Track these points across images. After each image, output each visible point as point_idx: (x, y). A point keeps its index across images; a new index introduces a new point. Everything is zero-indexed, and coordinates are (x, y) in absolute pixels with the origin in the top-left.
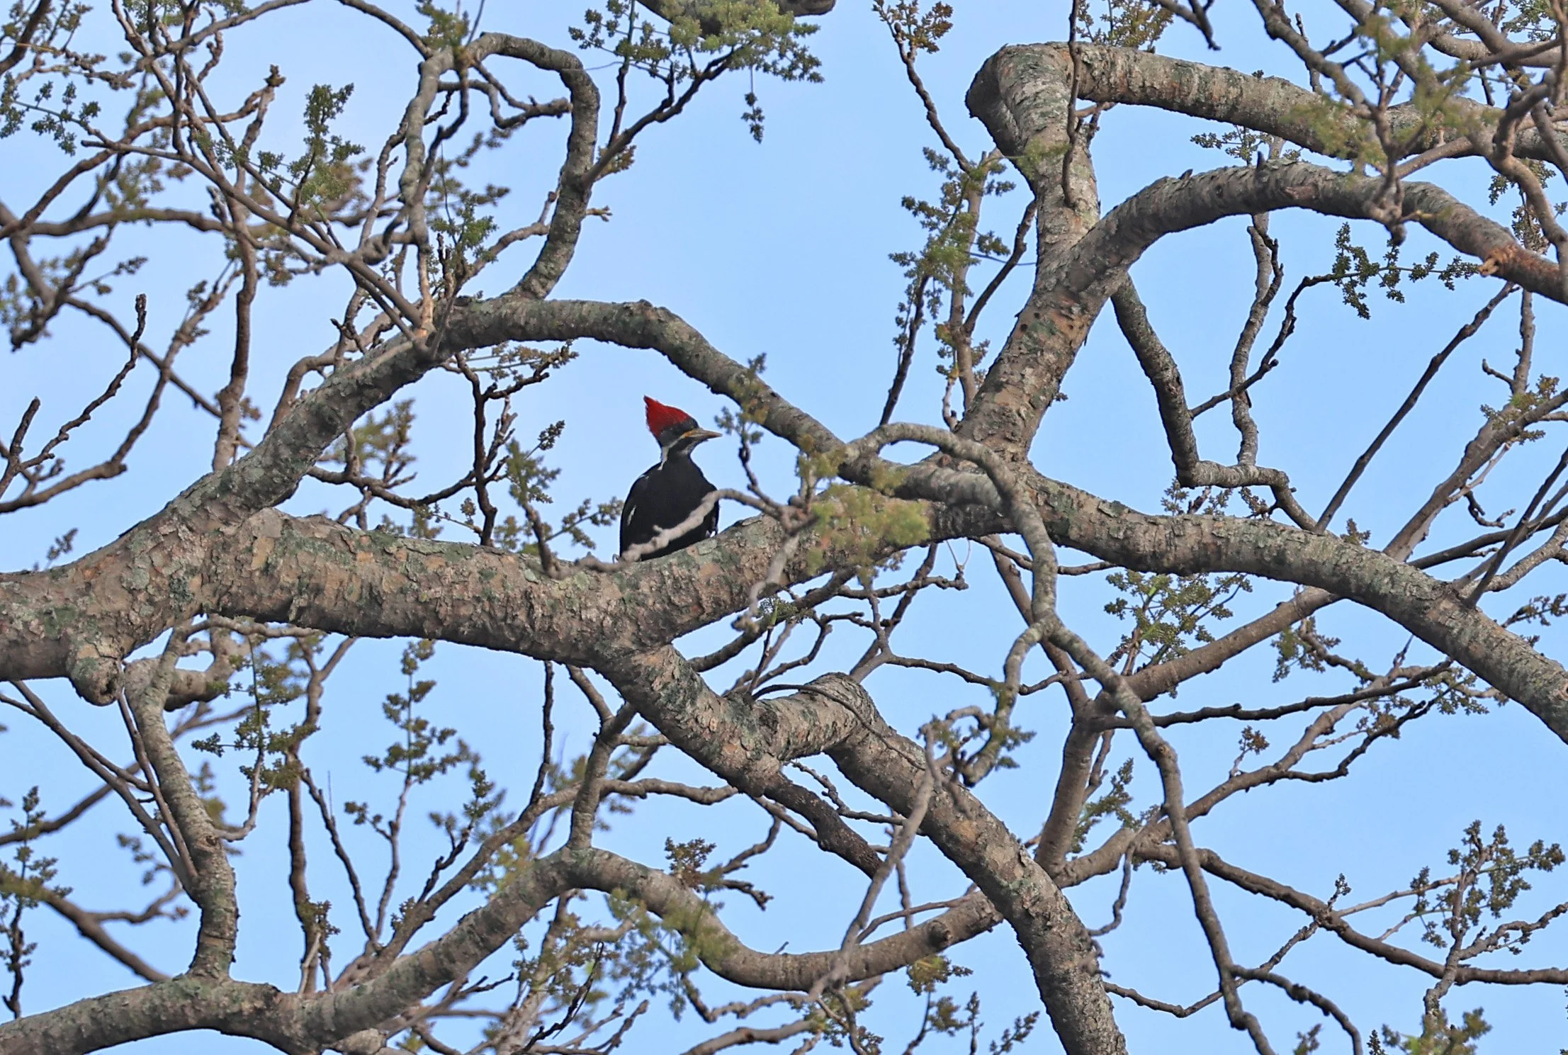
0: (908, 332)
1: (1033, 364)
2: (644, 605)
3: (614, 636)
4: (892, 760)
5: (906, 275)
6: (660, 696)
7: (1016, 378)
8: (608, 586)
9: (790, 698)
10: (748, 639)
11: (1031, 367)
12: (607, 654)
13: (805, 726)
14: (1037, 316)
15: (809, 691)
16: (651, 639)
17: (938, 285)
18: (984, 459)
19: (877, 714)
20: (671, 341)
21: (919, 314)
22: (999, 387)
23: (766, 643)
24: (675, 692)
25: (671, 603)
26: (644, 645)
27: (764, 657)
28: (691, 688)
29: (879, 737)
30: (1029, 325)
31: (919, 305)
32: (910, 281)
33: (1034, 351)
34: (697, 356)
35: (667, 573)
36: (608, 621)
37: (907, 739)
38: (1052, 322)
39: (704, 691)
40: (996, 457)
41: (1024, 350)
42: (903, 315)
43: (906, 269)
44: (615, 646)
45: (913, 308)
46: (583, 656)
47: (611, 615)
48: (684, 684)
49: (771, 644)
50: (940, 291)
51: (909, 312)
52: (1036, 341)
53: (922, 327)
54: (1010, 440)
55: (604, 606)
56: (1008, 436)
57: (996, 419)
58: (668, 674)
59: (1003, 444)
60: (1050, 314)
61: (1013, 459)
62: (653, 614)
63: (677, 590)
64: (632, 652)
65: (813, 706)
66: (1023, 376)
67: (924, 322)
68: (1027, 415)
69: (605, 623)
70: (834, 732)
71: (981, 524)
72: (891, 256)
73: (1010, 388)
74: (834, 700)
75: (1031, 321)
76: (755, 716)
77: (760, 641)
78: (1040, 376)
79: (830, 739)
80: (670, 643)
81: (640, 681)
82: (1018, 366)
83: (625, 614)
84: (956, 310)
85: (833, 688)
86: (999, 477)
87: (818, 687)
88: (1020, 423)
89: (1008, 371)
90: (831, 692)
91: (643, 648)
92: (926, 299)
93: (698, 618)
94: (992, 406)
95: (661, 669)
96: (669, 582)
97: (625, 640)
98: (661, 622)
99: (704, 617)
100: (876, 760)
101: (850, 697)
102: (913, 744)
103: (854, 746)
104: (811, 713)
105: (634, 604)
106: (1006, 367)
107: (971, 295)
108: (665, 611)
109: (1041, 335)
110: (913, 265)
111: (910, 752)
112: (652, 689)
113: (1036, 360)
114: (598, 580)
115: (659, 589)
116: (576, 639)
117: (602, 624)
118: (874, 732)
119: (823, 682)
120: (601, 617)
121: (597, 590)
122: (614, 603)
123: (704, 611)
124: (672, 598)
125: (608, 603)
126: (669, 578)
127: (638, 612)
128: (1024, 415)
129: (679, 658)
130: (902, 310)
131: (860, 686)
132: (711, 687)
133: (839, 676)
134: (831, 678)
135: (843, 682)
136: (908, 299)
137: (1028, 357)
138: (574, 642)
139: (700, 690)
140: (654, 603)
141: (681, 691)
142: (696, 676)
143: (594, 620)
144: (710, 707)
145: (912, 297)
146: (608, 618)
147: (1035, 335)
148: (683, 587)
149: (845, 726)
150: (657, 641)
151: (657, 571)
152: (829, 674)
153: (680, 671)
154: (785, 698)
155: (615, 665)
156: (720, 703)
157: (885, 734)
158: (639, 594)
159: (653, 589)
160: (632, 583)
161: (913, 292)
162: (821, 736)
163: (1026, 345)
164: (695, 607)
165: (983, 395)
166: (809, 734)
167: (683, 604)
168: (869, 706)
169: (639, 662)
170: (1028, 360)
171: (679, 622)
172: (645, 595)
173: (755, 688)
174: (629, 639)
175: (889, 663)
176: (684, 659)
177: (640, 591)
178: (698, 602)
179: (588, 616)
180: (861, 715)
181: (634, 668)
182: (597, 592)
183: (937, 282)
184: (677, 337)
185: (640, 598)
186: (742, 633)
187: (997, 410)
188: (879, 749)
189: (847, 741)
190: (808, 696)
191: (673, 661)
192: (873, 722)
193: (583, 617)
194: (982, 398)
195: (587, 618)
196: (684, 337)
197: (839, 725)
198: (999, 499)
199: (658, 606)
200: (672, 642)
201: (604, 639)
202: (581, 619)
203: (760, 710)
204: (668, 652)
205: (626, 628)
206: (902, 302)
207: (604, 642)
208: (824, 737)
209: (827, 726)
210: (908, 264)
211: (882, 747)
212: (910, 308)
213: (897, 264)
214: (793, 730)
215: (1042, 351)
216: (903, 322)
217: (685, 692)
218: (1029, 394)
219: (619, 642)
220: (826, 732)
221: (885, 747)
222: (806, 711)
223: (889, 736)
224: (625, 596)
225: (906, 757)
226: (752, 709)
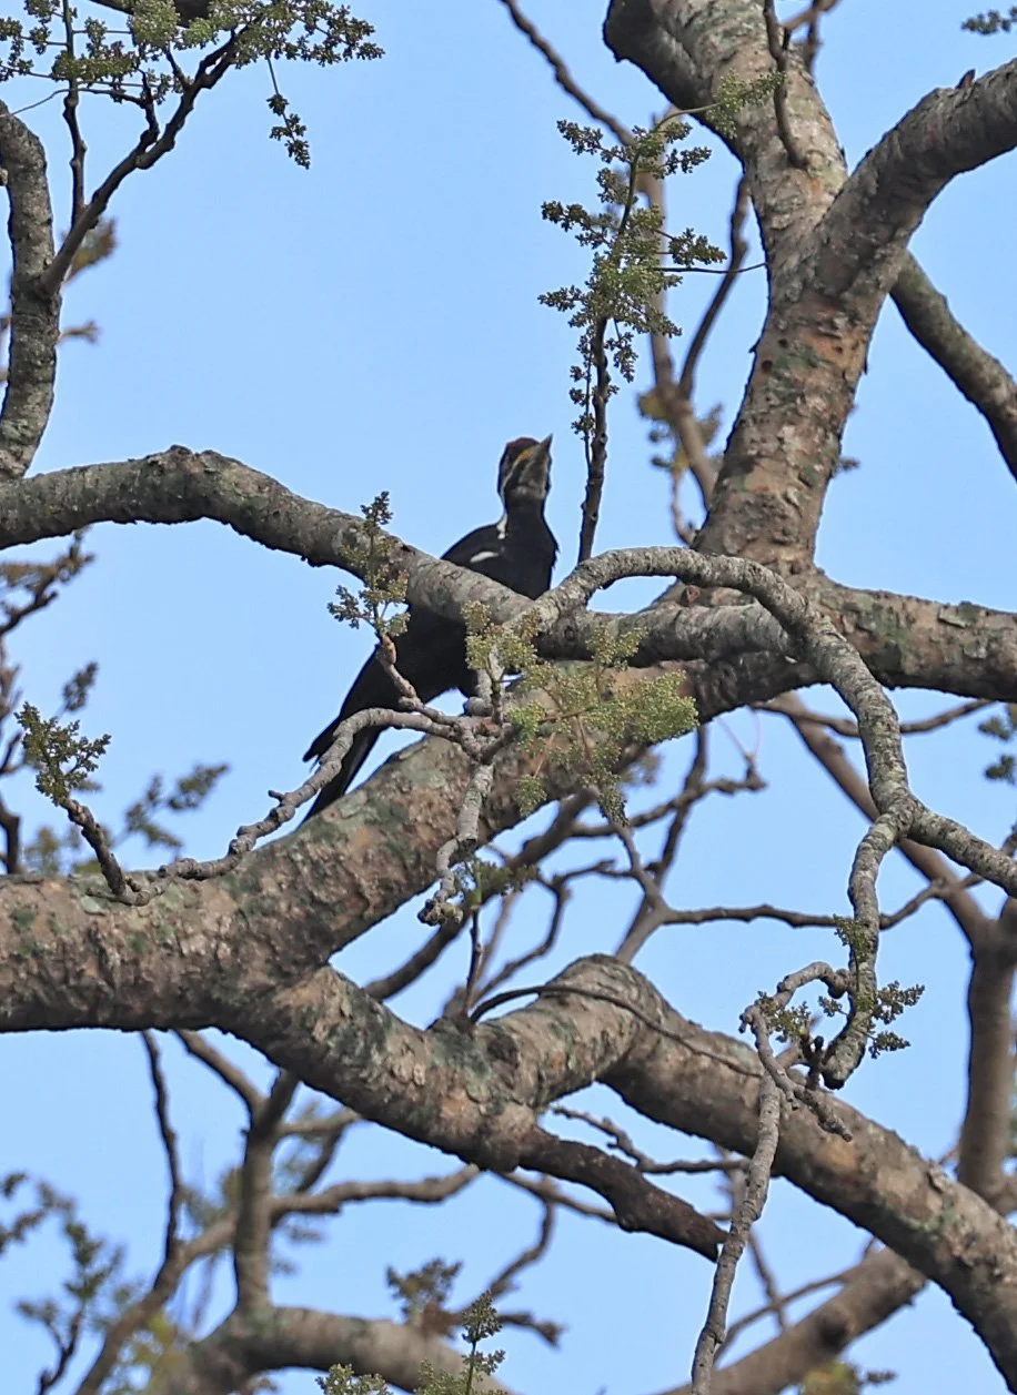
0: (592, 410)
1: (794, 418)
2: (274, 913)
3: (239, 971)
4: (704, 1071)
5: (572, 324)
6: (328, 1048)
7: (772, 446)
8: (213, 896)
9: (528, 1009)
10: (446, 935)
11: (791, 423)
12: (233, 1001)
13: (560, 1047)
14: (783, 343)
15: (554, 992)
16: (295, 963)
17: (624, 328)
18: (750, 580)
19: (666, 1006)
20: (232, 499)
21: (604, 379)
22: (748, 465)
23: (474, 933)
24: (350, 1038)
25: (315, 901)
26: (287, 975)
27: (475, 954)
28: (372, 1026)
29: (677, 1039)
30: (774, 361)
31: (602, 365)
32: (583, 330)
33: (792, 398)
34: (277, 513)
35: (299, 857)
36: (225, 950)
37: (720, 1036)
38: (809, 348)
39: (394, 1025)
40: (767, 572)
41: (775, 401)
42: (581, 385)
43: (570, 314)
44: (244, 985)
45: (594, 370)
46: (194, 1011)
47: (227, 940)
48: (361, 1021)
50: (629, 336)
51: (589, 381)
52: (790, 383)
53: (612, 398)
54: (782, 543)
55: (214, 928)
56: (778, 536)
57: (753, 515)
58: (332, 1011)
59: (773, 551)
60: (803, 337)
61: (792, 572)
62: (293, 926)
63: (321, 879)
64: (271, 989)
65: (565, 1015)
66: (781, 440)
67: (615, 389)
68: (801, 498)
69: (220, 954)
70: (608, 1047)
71: (765, 681)
72: (542, 298)
73: (764, 462)
74: (598, 997)
75: (776, 353)
76: (480, 1049)
77: (466, 935)
78: (806, 435)
79: (602, 1059)
80: (326, 964)
81: (292, 1031)
82: (769, 429)
83: (249, 933)
84: (661, 364)
85: (592, 980)
86: (779, 603)
87: (568, 983)
88: (791, 512)
89: (757, 436)
90: (588, 987)
91: (288, 980)
92: (609, 354)
93: (361, 917)
94: (743, 497)
95: (322, 1006)
96: (306, 870)
97: (257, 974)
98: (306, 935)
99: (370, 912)
100: (679, 1077)
101: (620, 988)
102: (731, 1040)
103: (641, 1062)
104: (564, 1025)
105: (258, 916)
106: (752, 432)
107: (678, 332)
108: (308, 915)
109: (796, 372)
110: (579, 306)
111: (729, 1053)
112: (313, 1039)
113: (795, 411)
114: (195, 891)
115: (293, 885)
116: (180, 988)
117: (216, 956)
118: (667, 1035)
119: (574, 974)
120: (213, 945)
121: (198, 905)
122: (227, 921)
123: (368, 904)
124: (316, 894)
125: (219, 922)
126: (304, 863)
127: (268, 926)
128: (795, 500)
129: (345, 984)
130: (577, 378)
131: (631, 969)
132: (404, 1019)
133: (597, 959)
134: (584, 966)
135: (605, 969)
136: (583, 360)
137: (782, 410)
138: (179, 992)
139: (388, 1025)
140: (289, 908)
141: (360, 1034)
142: (378, 1006)
143: (203, 952)
144: (408, 1048)
145: (588, 355)
146: (224, 945)
147: (787, 374)
148: (329, 872)
149: (621, 1034)
150: (306, 964)
151: (284, 857)
152: (579, 960)
153: (351, 1003)
154: (520, 1010)
155: (249, 1014)
156: (422, 1040)
157: (686, 1033)
158: (263, 898)
159: (284, 886)
160: (250, 883)
161: (589, 347)
162: (588, 1058)
163: (776, 392)
164: (354, 900)
165: (725, 482)
166: (568, 1058)
167: (334, 899)
168: (652, 996)
169: (284, 1003)
170: (785, 414)
171: (333, 927)
172: (273, 898)
173: (472, 1006)
174: (262, 971)
175: (668, 923)
176: (353, 984)
177: (264, 893)
178: (357, 892)
179: (193, 948)
180: (643, 1013)
181: (280, 1012)
182: (197, 908)
183: (621, 324)
184: (239, 491)
185: (267, 903)
186: (438, 926)
187: (752, 502)
188: (682, 1058)
189: (630, 1058)
190: (554, 1001)
191: (337, 991)
192: (663, 1020)
193: (185, 951)
194: (725, 488)
195: (190, 951)
196: (250, 489)
197: (612, 1035)
198: (786, 635)
199: (296, 910)
200: (330, 961)
201: (223, 979)
202: (182, 955)
203: (486, 1037)
204: (326, 977)
205: (254, 954)
206: (575, 365)
207: (225, 983)
208: (593, 1057)
209: (594, 1040)
210: (572, 306)
211: (684, 1054)
212: (588, 372)
213: (555, 308)
214: (543, 1057)
215: (802, 396)
216: (581, 396)
217: (365, 1034)
218: (796, 467)
219: (249, 977)
220: (594, 1050)
221: (689, 1053)
222: (557, 1023)
223: (692, 1036)
224: (242, 906)
225: (726, 1063)
226: (472, 1038)
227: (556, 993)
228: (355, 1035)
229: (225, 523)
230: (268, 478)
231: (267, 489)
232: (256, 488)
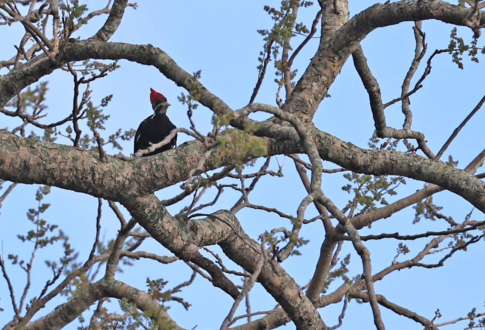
0: (263, 64)
1: (317, 81)
2: (143, 176)
3: (129, 189)
4: (246, 249)
5: (264, 40)
6: (148, 216)
7: (309, 86)
8: (128, 167)
9: (204, 220)
10: (187, 193)
11: (316, 82)
12: (126, 196)
13: (210, 232)
14: (319, 60)
15: (212, 217)
16: (145, 191)
17: (278, 45)
18: (293, 121)
19: (241, 228)
20: (161, 62)
21: (269, 57)
22: (301, 90)
23: (195, 195)
24: (154, 214)
25: (154, 175)
26: (142, 193)
27: (194, 201)
28: (161, 213)
29: (242, 238)
30: (316, 64)
31: (269, 53)
32: (266, 42)
33: (318, 75)
34: (172, 69)
35: (153, 163)
36: (127, 182)
37: (253, 240)
38: (326, 63)
39: (167, 214)
40: (298, 120)
41: (313, 75)
42: (262, 57)
43: (264, 37)
44: (129, 193)
45: (266, 54)
46: (115, 196)
47: (128, 180)
48: (158, 211)
49: (197, 196)
50: (278, 47)
51: (264, 56)
52: (318, 71)
53: (270, 62)
54: (305, 113)
55: (126, 176)
56: (304, 111)
57: (299, 104)
58: (151, 206)
59: (302, 115)
60: (325, 60)
61: (306, 122)
62: (146, 180)
63: (158, 170)
64: (137, 196)
65: (213, 224)
66: (312, 86)
67: (271, 60)
68: (313, 103)
69: (126, 183)
70: (222, 235)
71: (291, 149)
72: (258, 31)
73: (306, 90)
74: (223, 221)
75: (317, 62)
76: (188, 227)
77: (192, 194)
78: (319, 86)
79: (220, 238)
80: (153, 193)
81: (139, 209)
82: (310, 82)
83: (135, 179)
84: (285, 56)
85: (223, 216)
86: (299, 129)
87: (216, 216)
88: (309, 106)
89: (306, 83)
90: (221, 218)
91: (142, 195)
92: (272, 50)
93: (166, 183)
94: (298, 98)
95: (149, 204)
96: (154, 167)
97: (134, 191)
98: (150, 184)
99: (169, 182)
100: (239, 249)
101: (230, 221)
102: (256, 242)
103: (230, 242)
104: (212, 227)
105: (138, 175)
106: (305, 82)
107: (292, 49)
109: (321, 68)
110: (267, 35)
111: (254, 246)
112: (144, 212)
113: (318, 79)
114: (123, 164)
115: (150, 170)
117: (124, 183)
118: (239, 236)
119: (219, 214)
120: (124, 180)
121: (123, 168)
122: (130, 175)
123: (168, 180)
125: (127, 174)
126: (154, 165)
127: (140, 179)
128: (311, 103)
129: (157, 200)
130: (261, 55)
131: (234, 216)
132: (169, 213)
133: (226, 211)
134: (222, 212)
135: (227, 214)
136: (264, 50)
137: (315, 78)
138: (112, 190)
139: (165, 214)
140: (147, 175)
141: (157, 214)
142: (164, 208)
143: (121, 181)
144: (169, 222)
145: (266, 49)
146: (127, 181)
147: (318, 69)
148: (160, 169)
149: (227, 233)
150: (148, 192)
151: (149, 162)
152: (221, 210)
153: (157, 205)
154: (202, 219)
155: (129, 201)
156: (173, 220)
157: (244, 237)
158: (141, 171)
159: (147, 169)
160: (138, 166)
161: (267, 47)
162: (216, 237)
163: (314, 73)
164: (165, 178)
165: (294, 93)
166: (211, 236)
167: (160, 176)
168: (238, 225)
169: (139, 201)
170: (315, 79)
171: (158, 184)
172: (144, 172)
173: (189, 215)
174: (136, 191)
175: (247, 207)
176: (159, 200)
178: (166, 176)
179: (119, 180)
180: (234, 229)
181: (137, 203)
183: (277, 43)
184: (163, 61)
185: (141, 173)
186: (184, 190)
187: (300, 100)
188: (241, 244)
189: (228, 240)
190: (211, 219)
191: (154, 201)
192: (239, 233)
194: (294, 94)
196: (166, 61)
197: (224, 233)
198: (299, 138)
199: (149, 177)
200: (155, 193)
202: (115, 180)
203: (191, 224)
204: (152, 197)
205: (134, 185)
206: (262, 51)
207: (125, 191)
208: (218, 237)
209: (219, 233)
210: (265, 35)
213: (261, 34)
214: (205, 233)
215: (321, 75)
216: (261, 60)
217: (159, 215)
218: (314, 94)
219: (131, 191)
220: (218, 235)
221: (244, 243)
222: (210, 225)
223: (246, 239)
224: (135, 172)
225: (253, 248)
226: (187, 224)
229: (157, 68)
230: (172, 59)
231: (171, 62)
232: (168, 61)
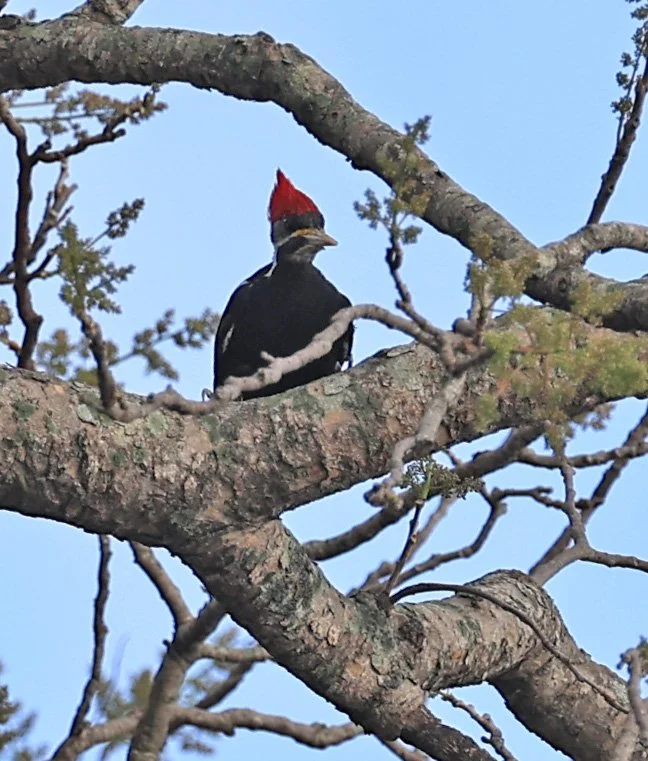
0: (633, 95)
2: (243, 462)
3: (200, 504)
4: (583, 696)
5: (634, 15)
6: (260, 592)
8: (193, 433)
9: (443, 603)
10: (388, 518)
12: (188, 529)
13: (463, 643)
15: (469, 594)
16: (251, 510)
19: (564, 631)
20: (298, 92)
23: (413, 524)
24: (282, 588)
25: (281, 461)
26: (241, 519)
27: (409, 543)
28: (304, 583)
29: (566, 663)
34: (335, 114)
35: (278, 419)
36: (192, 483)
37: (605, 669)
39: (323, 587)
42: (628, 71)
43: (635, 6)
44: (201, 518)
45: (643, 60)
46: (154, 530)
47: (196, 474)
48: (295, 576)
49: (420, 526)
51: (636, 68)
55: (188, 461)
58: (272, 561)
62: (257, 477)
63: (292, 443)
64: (224, 527)
65: (474, 616)
69: (187, 485)
70: (504, 654)
74: (505, 608)
76: (392, 627)
79: (496, 663)
80: (277, 518)
81: (232, 569)
83: (216, 473)
85: (505, 592)
87: (484, 589)
90: (500, 598)
91: (240, 523)
93: (318, 485)
95: (264, 554)
96: (280, 431)
97: (214, 512)
98: (266, 487)
99: (327, 483)
100: (560, 696)
101: (528, 605)
102: (614, 676)
103: (530, 674)
104: (471, 625)
105: (229, 461)
108: (273, 471)
111: (609, 687)
112: (249, 581)
114: (180, 424)
115: (266, 441)
116: (145, 506)
117: (183, 486)
118: (559, 657)
119: (491, 583)
120: (182, 477)
121: (178, 438)
122: (201, 458)
123: (327, 476)
124: (284, 454)
125: (193, 458)
126: (281, 426)
127: (235, 471)
129: (289, 539)
130: (626, 64)
131: (542, 591)
132: (332, 583)
133: (514, 574)
134: (502, 578)
135: (519, 584)
136: (635, 49)
138: (143, 509)
139: (318, 586)
140: (258, 460)
141: (290, 586)
142: (312, 566)
143: (172, 480)
144: (330, 610)
145: (640, 46)
146: (192, 478)
148: (300, 439)
149: (519, 646)
150: (260, 514)
151: (264, 416)
152: (499, 571)
153: (291, 557)
154: (436, 602)
155: (198, 545)
156: (344, 606)
157: (575, 660)
158: (237, 446)
159: (258, 441)
160: (229, 431)
161: (643, 39)
162: (485, 659)
164: (316, 468)
166: (467, 655)
167: (299, 463)
168: (554, 619)
169: (232, 543)
171: (292, 488)
172: (246, 448)
173: (396, 587)
174: (219, 510)
175: (584, 559)
176: (296, 541)
177: (239, 442)
178: (320, 462)
179: (164, 474)
180: (543, 632)
181: (226, 550)
182: (178, 440)
184: (307, 86)
185: (239, 452)
186: (379, 509)
188: (566, 680)
189: (521, 668)
190: (468, 602)
191: (281, 544)
192: (558, 644)
193: (157, 475)
195: (162, 476)
196: (317, 87)
197: (510, 644)
199: (263, 464)
200: (281, 517)
201: (185, 508)
202: (154, 477)
203: (400, 618)
204: (275, 530)
205: (216, 493)
206: (627, 52)
207: (183, 512)
208: (489, 660)
209: (494, 645)
211: (569, 677)
212: (637, 61)
214: (445, 648)
216: (625, 81)
217: (296, 587)
219: (206, 513)
220: (492, 653)
221: (574, 678)
222: (465, 622)
223: (580, 663)
224: (217, 449)
225: (603, 694)
226: (388, 616)
227: (471, 595)
228: (287, 588)
229: (288, 110)
230: (336, 81)
231: (332, 91)
232: (323, 87)
